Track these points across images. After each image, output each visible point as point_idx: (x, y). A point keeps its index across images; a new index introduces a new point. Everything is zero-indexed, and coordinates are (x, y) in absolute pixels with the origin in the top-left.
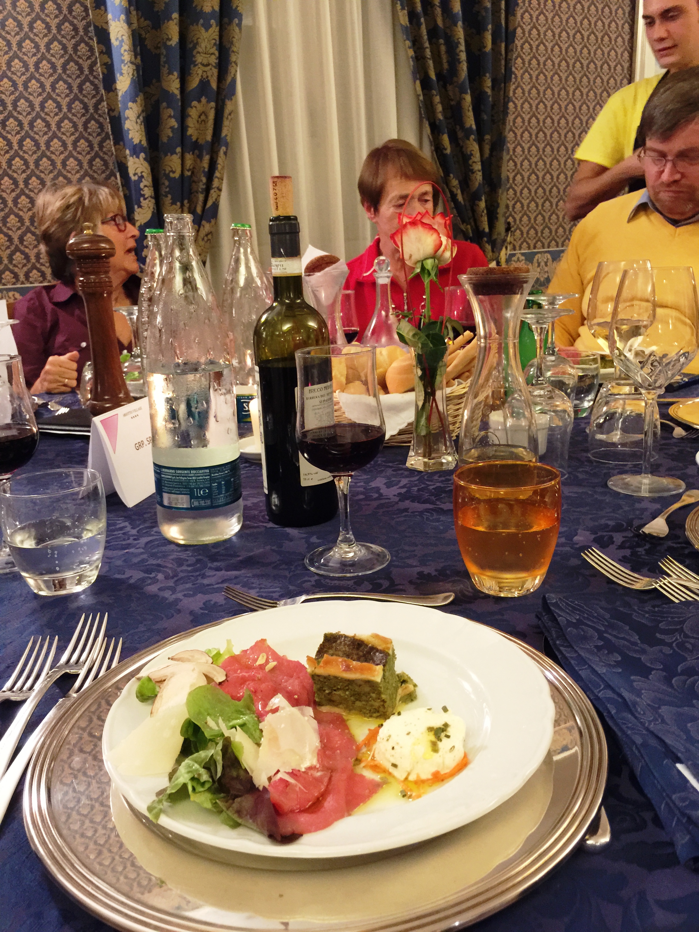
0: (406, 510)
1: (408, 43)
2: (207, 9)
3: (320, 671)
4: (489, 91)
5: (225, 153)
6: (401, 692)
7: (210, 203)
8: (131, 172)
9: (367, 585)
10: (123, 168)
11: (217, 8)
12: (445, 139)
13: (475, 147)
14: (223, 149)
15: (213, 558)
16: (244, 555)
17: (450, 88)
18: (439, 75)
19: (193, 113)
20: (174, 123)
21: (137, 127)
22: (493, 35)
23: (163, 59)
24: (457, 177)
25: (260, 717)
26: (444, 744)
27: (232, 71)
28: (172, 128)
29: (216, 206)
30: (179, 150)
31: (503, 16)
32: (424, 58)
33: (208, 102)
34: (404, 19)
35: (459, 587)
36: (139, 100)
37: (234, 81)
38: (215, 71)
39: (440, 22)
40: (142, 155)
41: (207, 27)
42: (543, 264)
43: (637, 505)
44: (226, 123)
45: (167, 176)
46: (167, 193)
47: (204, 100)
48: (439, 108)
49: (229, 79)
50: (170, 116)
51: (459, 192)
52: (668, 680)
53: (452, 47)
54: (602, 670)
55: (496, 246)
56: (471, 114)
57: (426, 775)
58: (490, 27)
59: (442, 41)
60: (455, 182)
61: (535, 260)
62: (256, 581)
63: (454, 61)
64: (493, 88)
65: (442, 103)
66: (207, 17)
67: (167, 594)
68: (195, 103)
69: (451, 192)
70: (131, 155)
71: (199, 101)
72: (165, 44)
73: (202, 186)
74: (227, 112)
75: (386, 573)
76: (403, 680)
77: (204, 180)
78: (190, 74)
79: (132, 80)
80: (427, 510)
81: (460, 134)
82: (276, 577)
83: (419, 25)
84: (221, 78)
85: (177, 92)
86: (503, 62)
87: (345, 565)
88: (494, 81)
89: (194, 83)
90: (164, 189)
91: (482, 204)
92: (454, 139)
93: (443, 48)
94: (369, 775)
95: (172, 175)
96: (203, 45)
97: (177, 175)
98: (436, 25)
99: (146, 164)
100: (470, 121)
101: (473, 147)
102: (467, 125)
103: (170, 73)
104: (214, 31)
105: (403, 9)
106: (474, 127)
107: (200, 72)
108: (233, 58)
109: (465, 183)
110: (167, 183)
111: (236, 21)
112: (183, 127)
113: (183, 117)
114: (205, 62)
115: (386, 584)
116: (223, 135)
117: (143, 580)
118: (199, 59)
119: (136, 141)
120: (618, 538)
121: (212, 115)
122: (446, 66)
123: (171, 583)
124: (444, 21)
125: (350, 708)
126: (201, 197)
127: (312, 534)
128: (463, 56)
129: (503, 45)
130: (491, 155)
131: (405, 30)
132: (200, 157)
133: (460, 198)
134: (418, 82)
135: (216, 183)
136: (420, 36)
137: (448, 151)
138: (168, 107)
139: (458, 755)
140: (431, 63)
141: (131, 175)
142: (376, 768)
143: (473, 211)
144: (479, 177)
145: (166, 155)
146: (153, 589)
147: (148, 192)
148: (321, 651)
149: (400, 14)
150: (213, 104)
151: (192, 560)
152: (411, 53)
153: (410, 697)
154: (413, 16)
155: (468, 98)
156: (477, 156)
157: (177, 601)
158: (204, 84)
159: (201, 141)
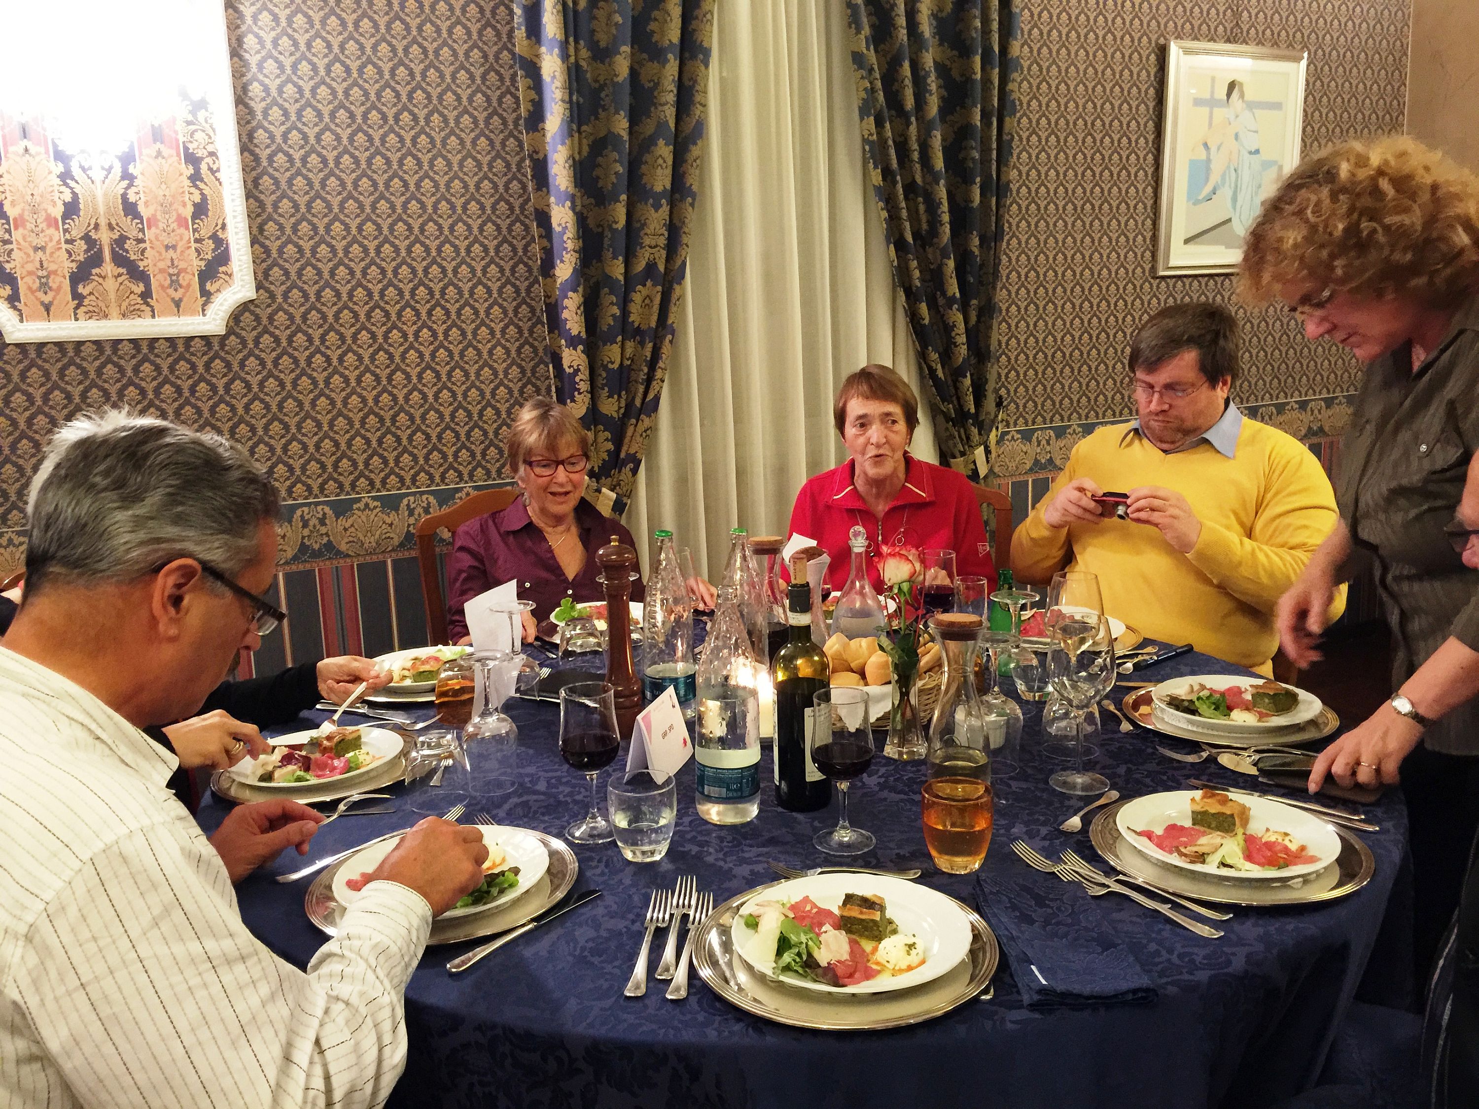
0: (885, 799)
1: (881, 204)
2: (658, 188)
3: (846, 914)
4: (976, 251)
5: (671, 342)
6: (889, 928)
7: (651, 396)
8: (566, 363)
9: (860, 862)
10: (557, 360)
11: (668, 186)
12: (923, 308)
13: (960, 317)
14: (669, 337)
15: (745, 836)
16: (767, 835)
17: (929, 250)
18: (916, 235)
19: (637, 297)
20: (616, 311)
21: (576, 318)
22: (981, 188)
23: (607, 242)
24: (936, 350)
25: (818, 935)
26: (913, 952)
27: (683, 253)
28: (613, 315)
29: (657, 399)
30: (620, 338)
31: (994, 167)
32: (899, 218)
33: (654, 285)
34: (876, 177)
35: (925, 865)
36: (580, 289)
37: (684, 264)
38: (664, 253)
39: (919, 180)
40: (580, 347)
41: (657, 207)
42: (1044, 442)
43: (1067, 803)
44: (673, 309)
45: (605, 367)
46: (604, 385)
47: (649, 283)
48: (917, 274)
49: (679, 263)
50: (612, 304)
51: (939, 366)
52: (1044, 927)
53: (932, 207)
54: (1004, 919)
55: (984, 428)
56: (954, 281)
57: (904, 967)
58: (978, 180)
59: (920, 199)
60: (934, 356)
61: (1034, 438)
62: (782, 857)
63: (934, 222)
64: (981, 245)
65: (919, 266)
66: (657, 197)
67: (721, 863)
68: (639, 287)
69: (930, 368)
70: (567, 346)
71: (644, 285)
72: (610, 227)
73: (642, 376)
74: (674, 297)
75: (873, 853)
76: (890, 922)
77: (646, 370)
78: (635, 256)
79: (575, 269)
80: (902, 800)
81: (941, 301)
82: (795, 854)
83: (894, 183)
84: (669, 259)
85: (621, 278)
86: (994, 218)
87: (842, 846)
88: (983, 239)
89: (640, 266)
90: (600, 381)
91: (968, 381)
92: (933, 306)
93: (922, 208)
94: (874, 967)
95: (610, 366)
96: (652, 227)
97: (616, 366)
98: (914, 181)
99: (583, 356)
100: (953, 288)
101: (957, 317)
102: (950, 293)
103: (615, 257)
104: (665, 209)
105: (876, 167)
106: (958, 295)
107: (647, 255)
108: (685, 239)
109: (946, 356)
110: (604, 375)
111: (689, 200)
112: (625, 313)
113: (625, 303)
114: (653, 243)
115: (874, 862)
116: (670, 322)
117: (701, 852)
118: (647, 241)
119: (574, 332)
120: (1044, 831)
121: (658, 299)
122: (925, 226)
123: (721, 855)
124: (923, 177)
125: (861, 936)
126: (641, 389)
127: (814, 819)
128: (946, 218)
129: (994, 200)
130: (979, 321)
131: (877, 189)
132: (642, 344)
133: (940, 373)
134: (892, 246)
135: (659, 374)
136: (896, 196)
137: (927, 321)
138: (611, 293)
139: (921, 957)
140: (907, 225)
141: (565, 366)
142: (878, 963)
143: (957, 389)
144: (963, 351)
145: (605, 344)
146: (710, 859)
147: (584, 386)
148: (845, 903)
149: (873, 173)
150: (659, 288)
151: (729, 838)
152: (885, 214)
153: (895, 932)
154: (887, 173)
155: (951, 264)
156: (961, 327)
157: (731, 869)
158: (651, 267)
159: (643, 327)
